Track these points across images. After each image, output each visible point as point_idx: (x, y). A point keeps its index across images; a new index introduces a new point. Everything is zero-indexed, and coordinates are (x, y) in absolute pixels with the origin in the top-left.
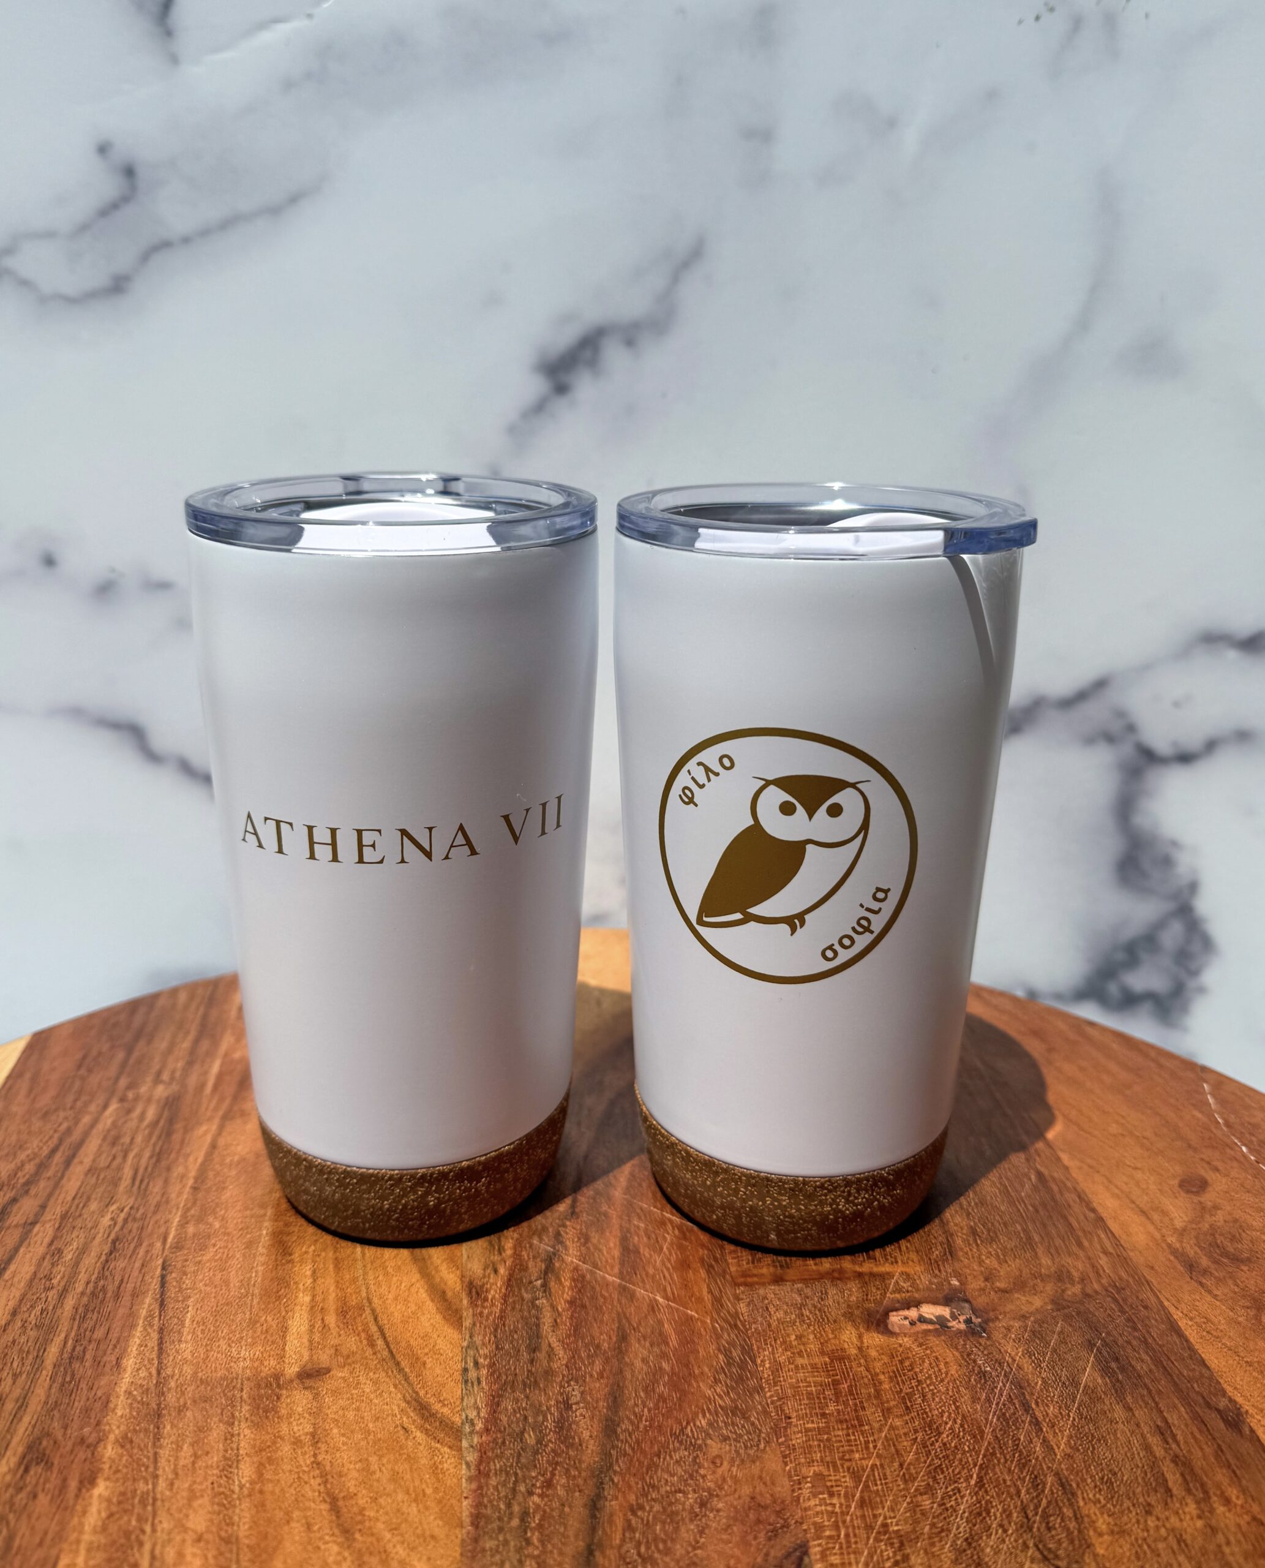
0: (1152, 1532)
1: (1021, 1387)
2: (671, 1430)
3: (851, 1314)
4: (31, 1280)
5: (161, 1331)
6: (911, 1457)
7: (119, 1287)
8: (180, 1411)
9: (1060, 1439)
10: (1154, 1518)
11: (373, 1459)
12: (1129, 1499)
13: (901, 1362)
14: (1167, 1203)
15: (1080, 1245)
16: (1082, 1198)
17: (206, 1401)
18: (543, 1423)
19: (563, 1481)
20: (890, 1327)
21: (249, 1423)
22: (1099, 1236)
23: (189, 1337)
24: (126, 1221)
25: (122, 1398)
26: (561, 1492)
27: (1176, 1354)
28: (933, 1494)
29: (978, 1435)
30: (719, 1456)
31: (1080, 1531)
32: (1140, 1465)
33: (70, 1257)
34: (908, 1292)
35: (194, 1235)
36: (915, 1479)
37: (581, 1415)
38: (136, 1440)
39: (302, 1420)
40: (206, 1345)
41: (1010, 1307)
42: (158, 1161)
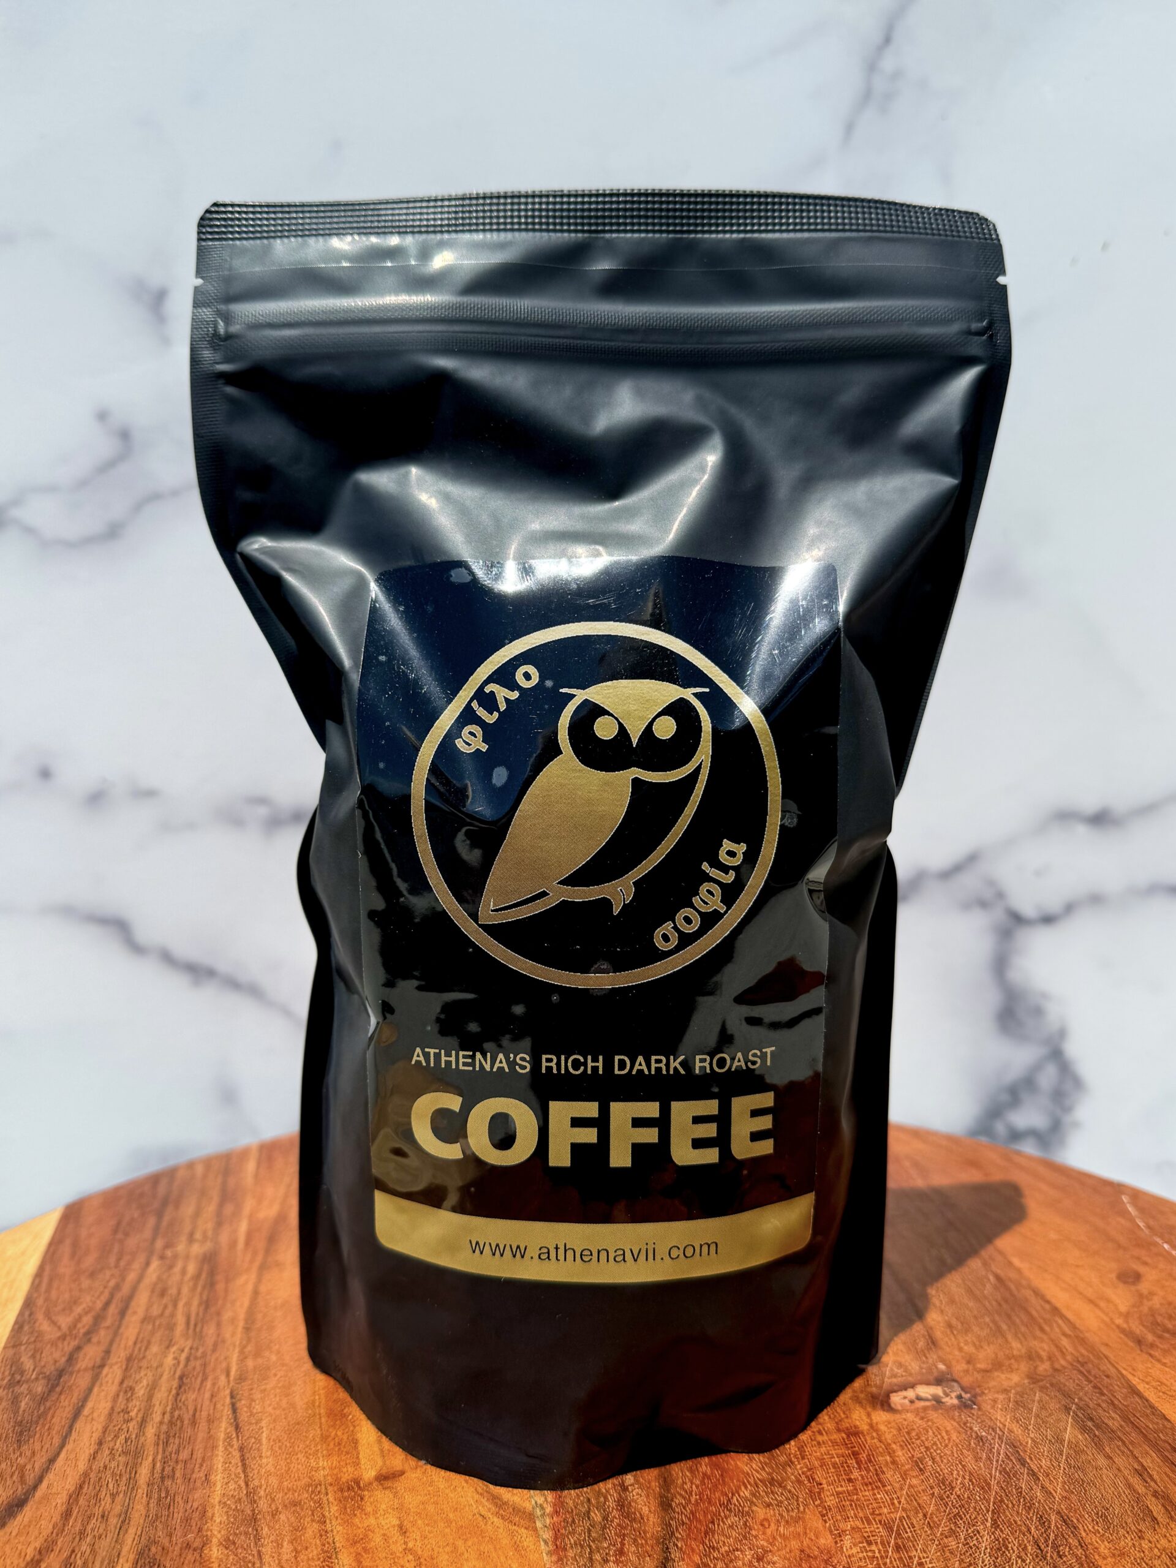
0: (1146, 1552)
1: (1015, 1447)
2: (720, 1501)
3: (858, 1398)
4: (110, 1415)
5: (241, 1449)
6: (932, 1509)
7: (194, 1415)
8: (273, 1516)
9: (1056, 1485)
10: (1147, 1541)
11: (460, 1543)
12: (1123, 1528)
13: (908, 1433)
14: (1109, 1292)
15: (1042, 1330)
16: (1037, 1293)
17: (295, 1505)
18: (605, 1503)
19: (633, 1549)
20: (893, 1405)
21: (339, 1521)
22: (1056, 1322)
23: (269, 1453)
24: (188, 1359)
25: (217, 1507)
26: (633, 1558)
27: (1140, 1412)
28: (956, 1536)
29: (986, 1487)
30: (766, 1519)
31: (1086, 1557)
32: (1127, 1501)
33: (142, 1392)
34: (902, 1376)
35: (255, 1368)
36: (939, 1525)
37: (638, 1494)
38: (238, 1543)
39: (387, 1515)
40: (286, 1459)
41: (992, 1384)
42: (207, 1307)
